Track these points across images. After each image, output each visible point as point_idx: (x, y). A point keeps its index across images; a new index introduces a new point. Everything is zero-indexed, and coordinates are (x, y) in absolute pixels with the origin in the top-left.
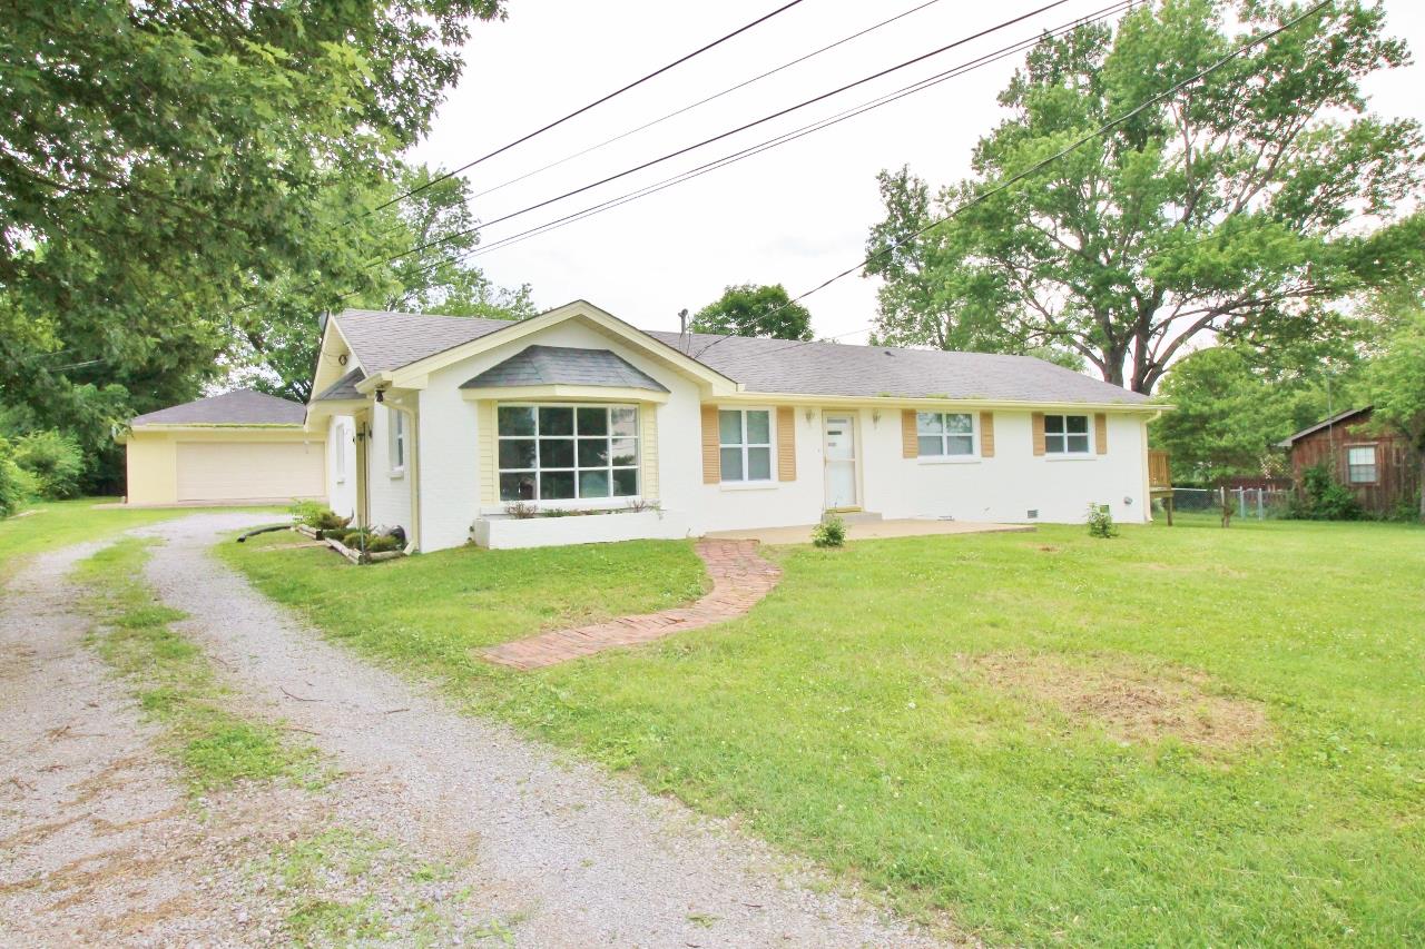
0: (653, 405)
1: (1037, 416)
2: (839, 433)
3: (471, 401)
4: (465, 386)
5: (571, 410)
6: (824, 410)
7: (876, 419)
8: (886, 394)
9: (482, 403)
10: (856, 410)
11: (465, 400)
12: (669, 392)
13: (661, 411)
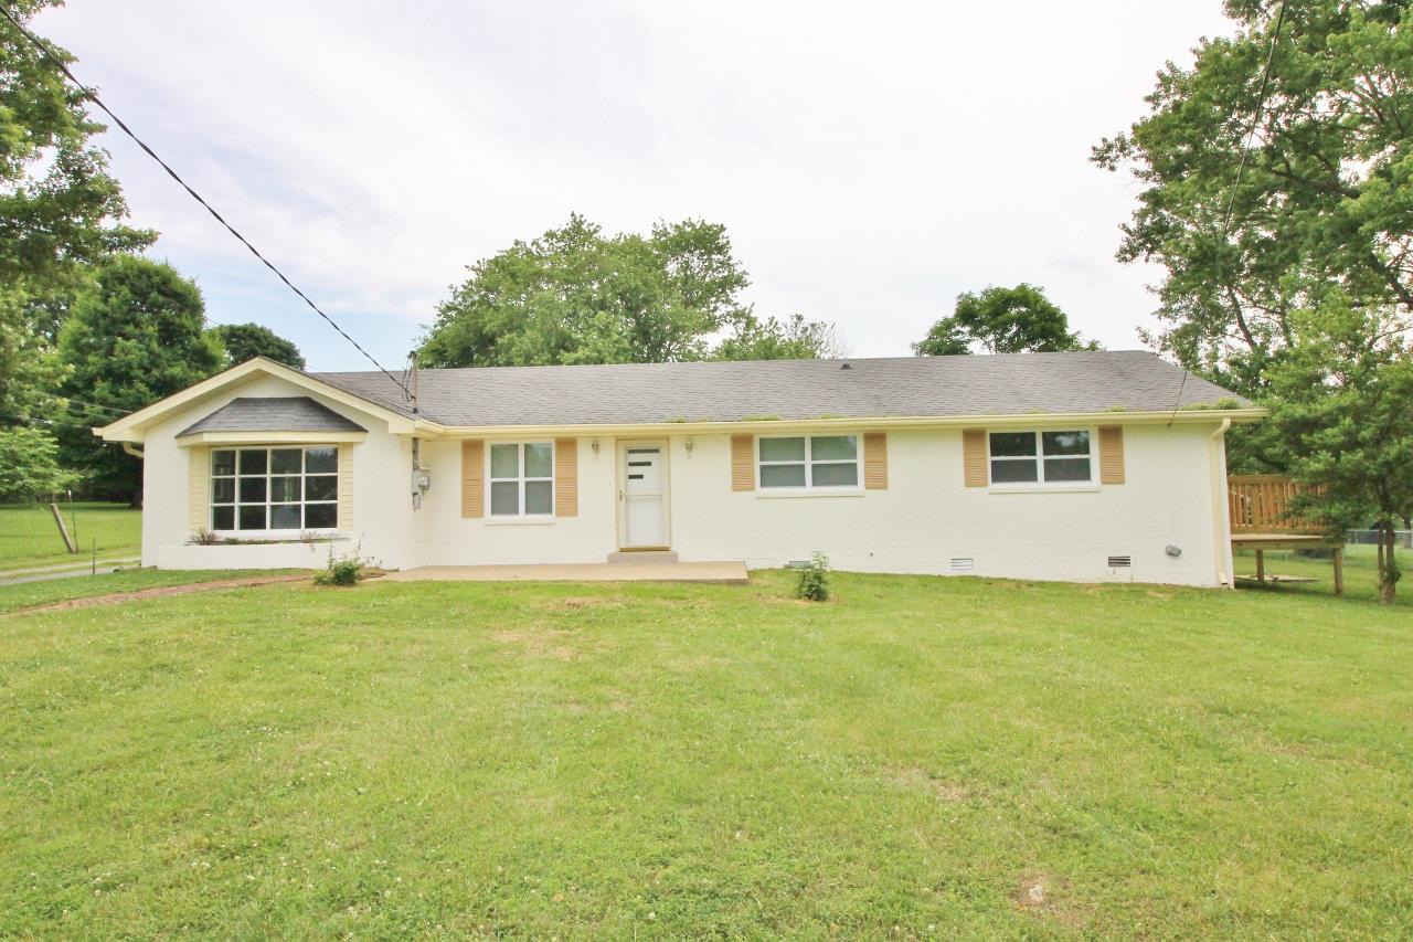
0: (350, 445)
1: (972, 435)
2: (649, 464)
3: (185, 447)
4: (177, 437)
5: (265, 452)
6: (619, 440)
7: (689, 448)
8: (681, 417)
9: (194, 448)
10: (667, 438)
11: (180, 447)
12: (366, 431)
13: (357, 450)
